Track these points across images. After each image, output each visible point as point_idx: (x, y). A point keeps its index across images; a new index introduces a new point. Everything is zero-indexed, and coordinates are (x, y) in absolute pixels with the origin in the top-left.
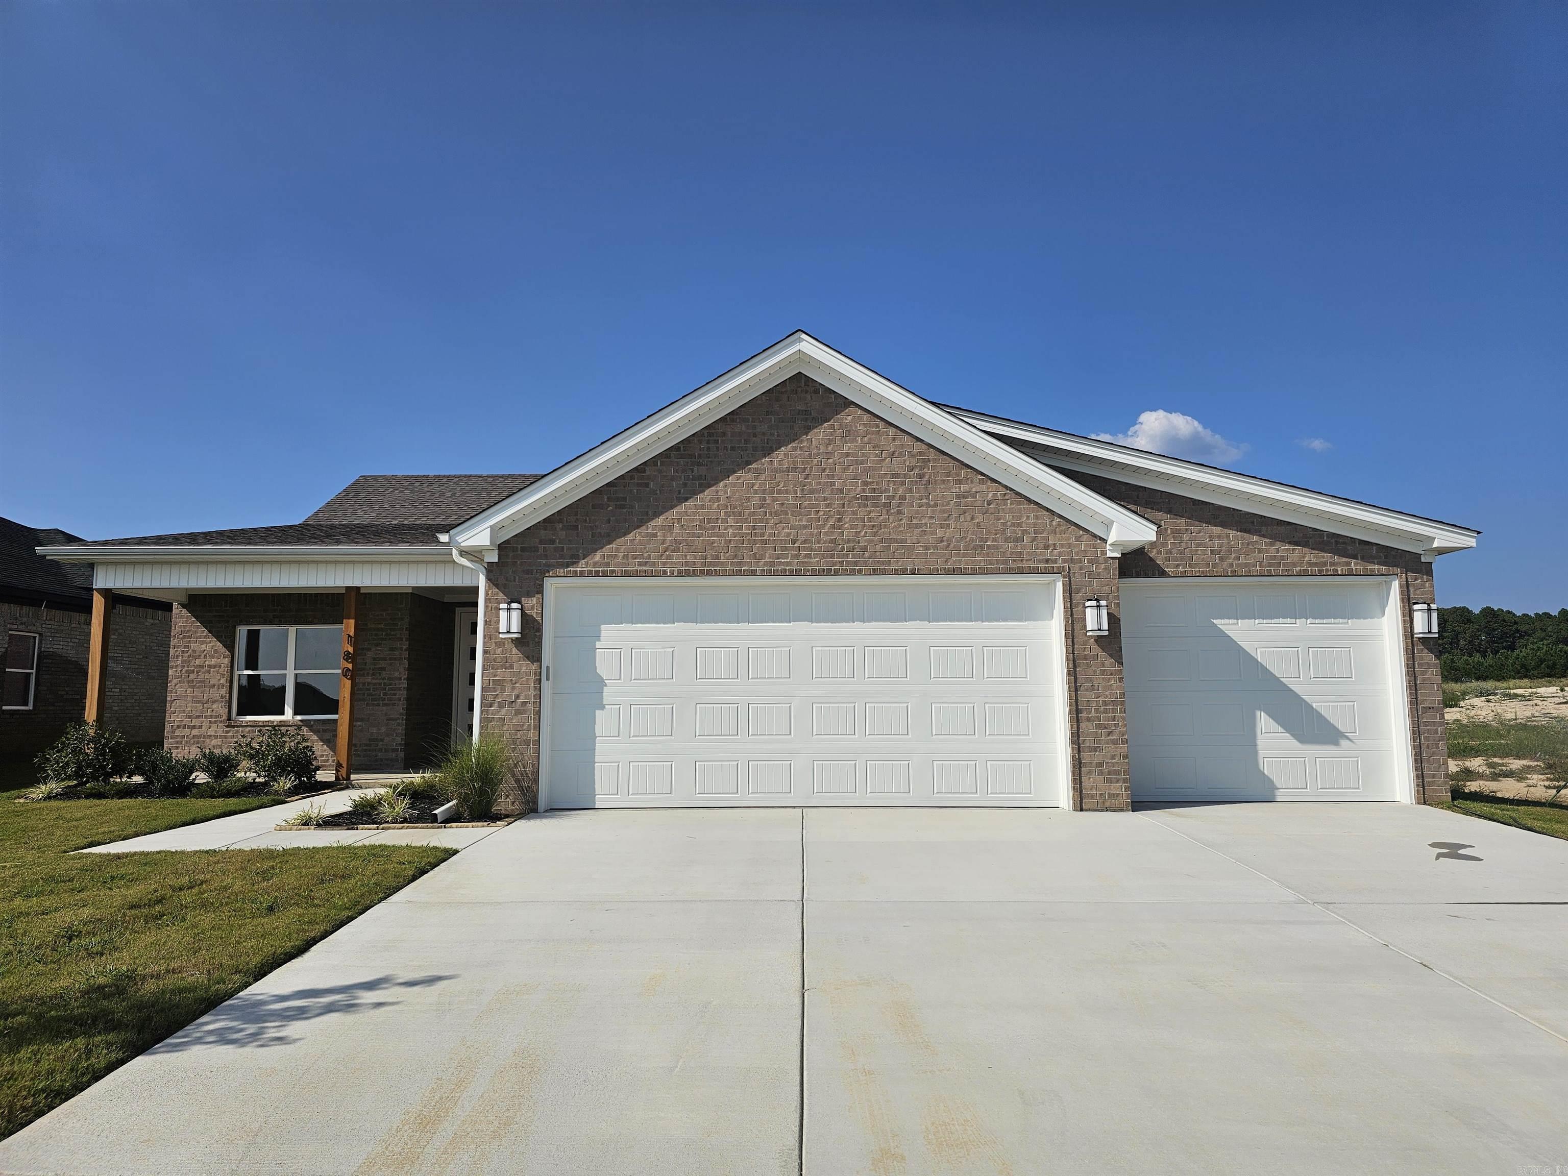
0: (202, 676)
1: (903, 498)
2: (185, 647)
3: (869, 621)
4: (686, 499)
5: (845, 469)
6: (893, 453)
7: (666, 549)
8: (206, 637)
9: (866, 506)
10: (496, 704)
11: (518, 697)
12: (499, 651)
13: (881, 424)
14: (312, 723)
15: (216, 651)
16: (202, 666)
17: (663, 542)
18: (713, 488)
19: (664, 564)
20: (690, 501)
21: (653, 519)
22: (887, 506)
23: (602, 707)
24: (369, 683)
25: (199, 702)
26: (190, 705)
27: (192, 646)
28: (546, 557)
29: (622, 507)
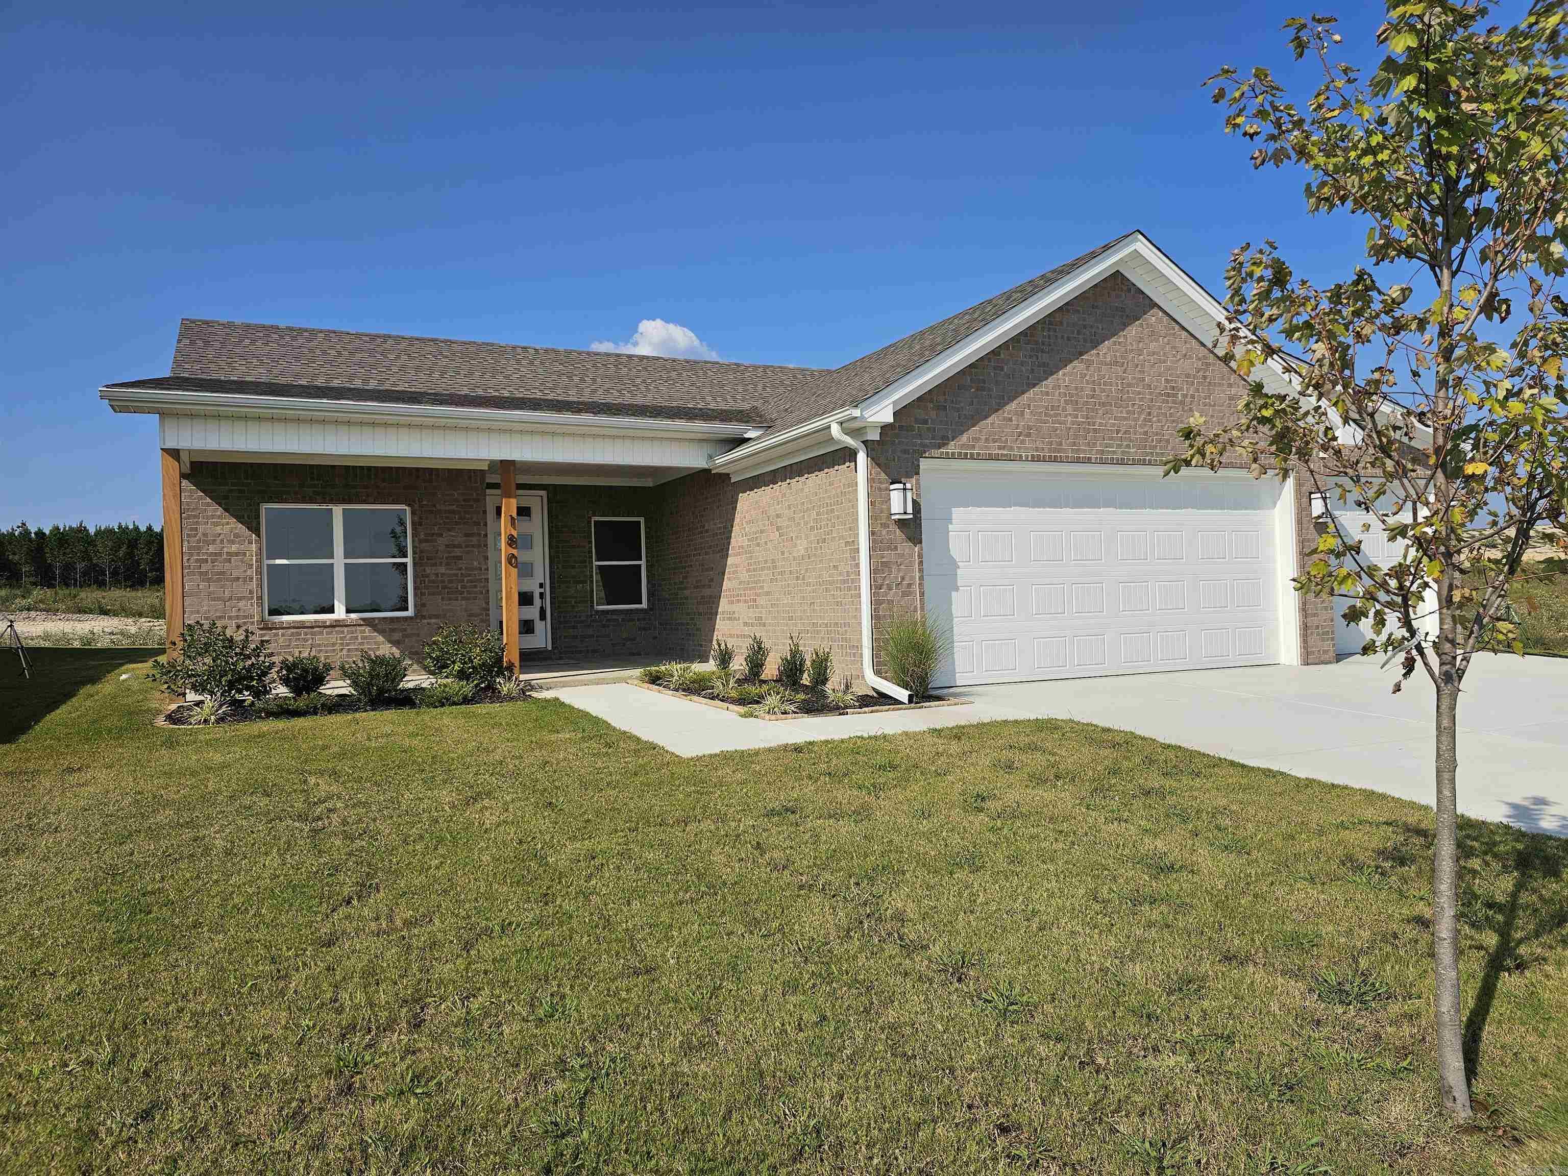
0: (219, 566)
1: (1193, 397)
2: (191, 529)
3: (1157, 508)
4: (1034, 386)
5: (1152, 366)
6: (1185, 355)
7: (1020, 434)
8: (220, 517)
9: (1168, 402)
10: (885, 586)
11: (903, 579)
12: (884, 532)
13: (1177, 327)
14: (377, 621)
15: (237, 536)
16: (220, 554)
17: (1017, 426)
18: (1055, 376)
19: (1019, 448)
20: (1037, 387)
21: (1008, 403)
22: (1182, 403)
23: (957, 589)
24: (443, 574)
25: (219, 599)
26: (205, 603)
27: (201, 529)
28: (920, 436)
29: (983, 389)
